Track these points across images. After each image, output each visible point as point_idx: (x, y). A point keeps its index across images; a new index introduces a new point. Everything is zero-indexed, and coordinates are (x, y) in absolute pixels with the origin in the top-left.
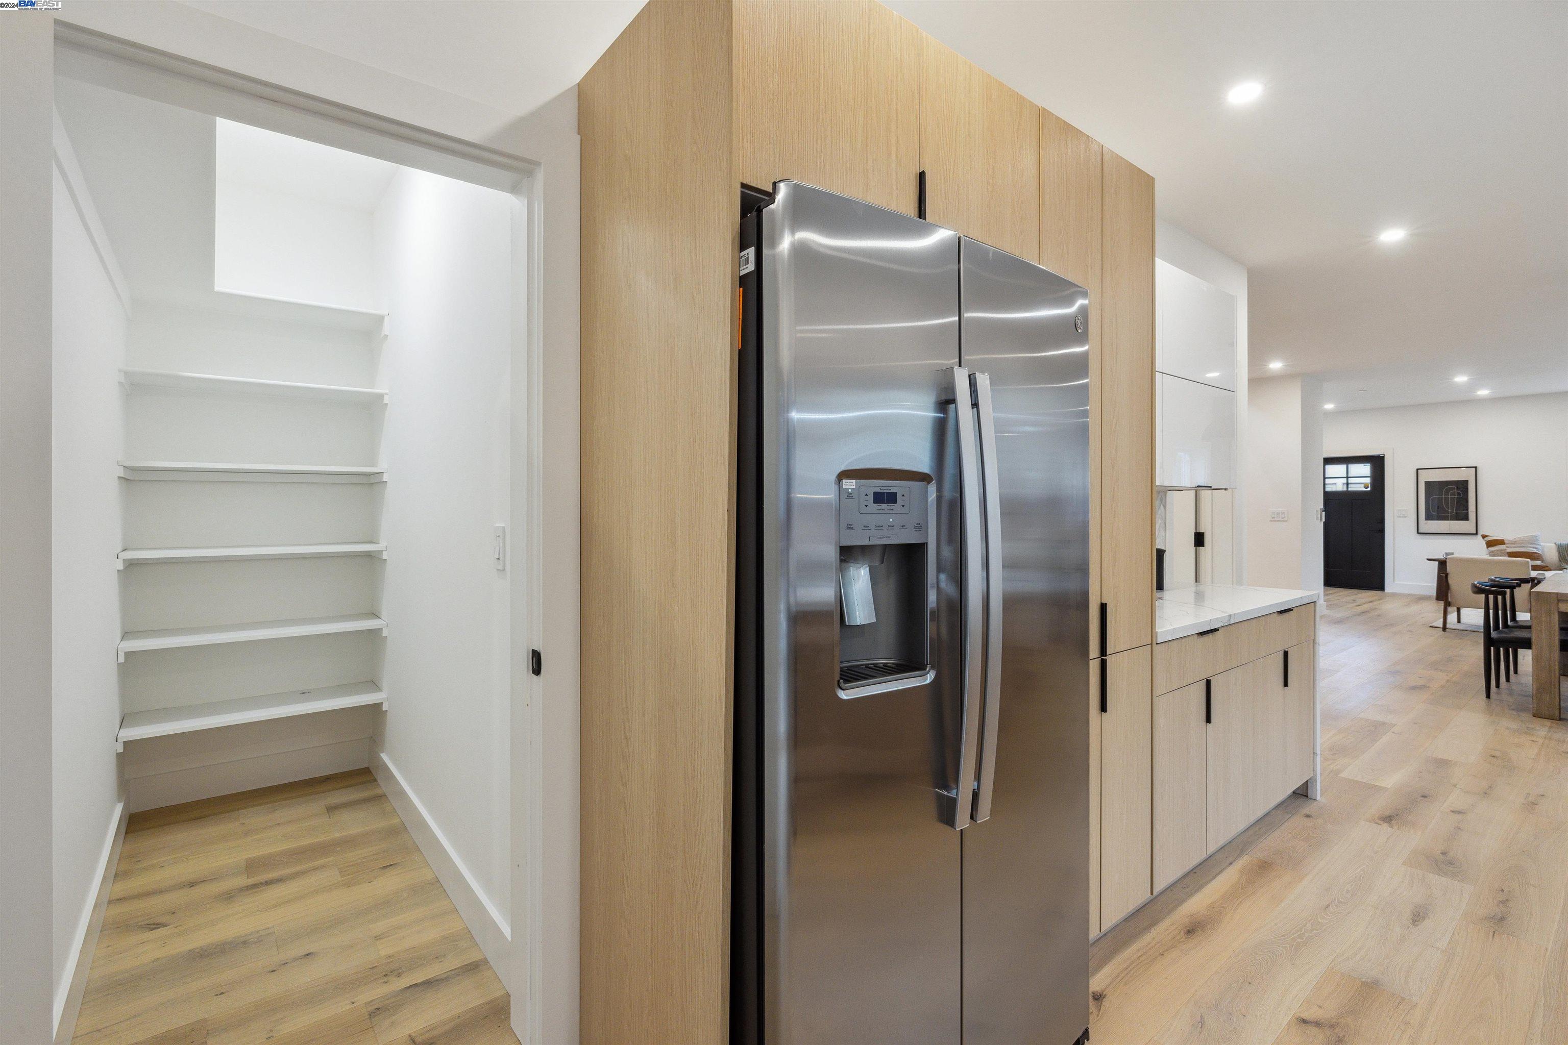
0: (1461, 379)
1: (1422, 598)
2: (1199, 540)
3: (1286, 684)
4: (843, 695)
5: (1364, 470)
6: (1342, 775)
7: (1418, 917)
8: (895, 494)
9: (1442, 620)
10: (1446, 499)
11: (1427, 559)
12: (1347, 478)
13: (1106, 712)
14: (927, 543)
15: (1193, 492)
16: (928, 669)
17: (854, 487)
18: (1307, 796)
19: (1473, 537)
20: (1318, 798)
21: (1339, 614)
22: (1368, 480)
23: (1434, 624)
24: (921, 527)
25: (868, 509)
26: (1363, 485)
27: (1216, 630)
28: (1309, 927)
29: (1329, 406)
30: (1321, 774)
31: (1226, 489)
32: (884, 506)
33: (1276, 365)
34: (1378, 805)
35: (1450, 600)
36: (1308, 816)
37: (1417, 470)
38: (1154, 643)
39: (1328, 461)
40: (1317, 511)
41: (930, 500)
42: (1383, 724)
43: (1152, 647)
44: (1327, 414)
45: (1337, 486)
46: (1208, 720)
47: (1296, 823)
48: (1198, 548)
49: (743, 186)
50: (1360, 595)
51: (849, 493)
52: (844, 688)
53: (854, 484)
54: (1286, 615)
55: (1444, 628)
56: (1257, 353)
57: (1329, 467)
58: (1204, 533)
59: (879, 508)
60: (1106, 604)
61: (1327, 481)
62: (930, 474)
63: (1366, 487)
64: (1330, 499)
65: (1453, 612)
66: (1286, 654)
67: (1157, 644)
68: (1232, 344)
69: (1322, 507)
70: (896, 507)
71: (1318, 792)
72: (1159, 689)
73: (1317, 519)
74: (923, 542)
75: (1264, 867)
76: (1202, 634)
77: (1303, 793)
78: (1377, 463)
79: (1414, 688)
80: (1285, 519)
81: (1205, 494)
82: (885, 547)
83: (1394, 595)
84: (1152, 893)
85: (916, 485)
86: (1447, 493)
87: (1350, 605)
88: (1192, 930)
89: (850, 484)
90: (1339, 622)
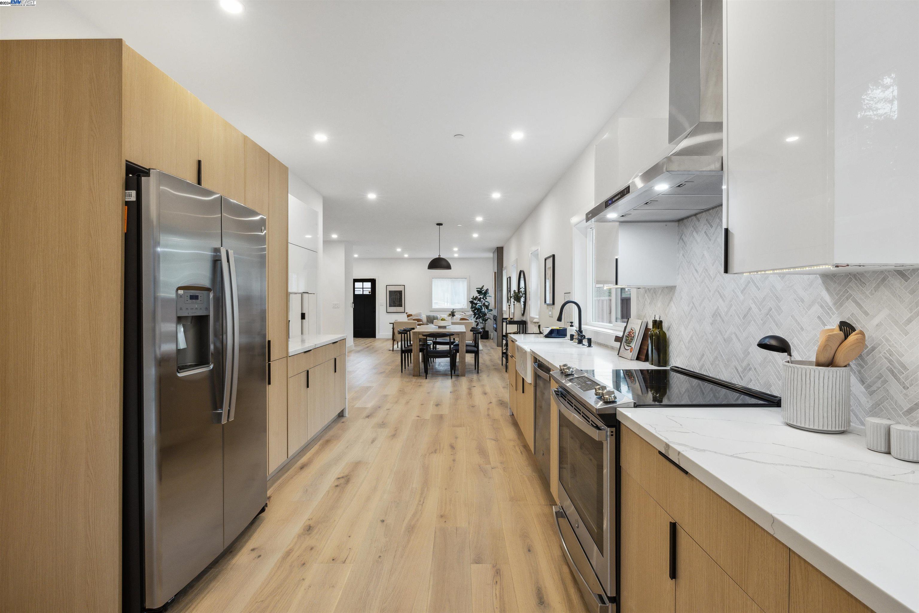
0: (399, 250)
1: (388, 340)
2: (303, 316)
3: (335, 372)
4: (179, 375)
5: (368, 285)
6: (355, 407)
7: (373, 441)
8: (198, 296)
9: (392, 348)
10: (396, 298)
11: (390, 323)
12: (363, 288)
13: (270, 384)
14: (209, 315)
15: (301, 295)
16: (210, 364)
17: (183, 293)
18: (343, 416)
19: (403, 313)
20: (347, 416)
21: (359, 349)
22: (370, 289)
23: (390, 349)
24: (208, 309)
25: (187, 302)
26: (368, 292)
27: (311, 350)
28: (341, 454)
29: (356, 256)
30: (348, 408)
31: (314, 294)
32: (194, 300)
33: (334, 236)
34: (365, 414)
35: (395, 339)
36: (343, 422)
37: (387, 286)
38: (288, 356)
39: (355, 281)
40: (351, 303)
41: (211, 298)
42: (370, 387)
43: (287, 358)
44: (356, 259)
45: (358, 292)
46: (308, 387)
47: (339, 425)
48: (302, 320)
49: (126, 161)
50: (367, 340)
51: (181, 296)
52: (180, 372)
53: (183, 292)
54: (335, 344)
55: (393, 350)
56: (327, 230)
57: (356, 283)
58: (305, 313)
59: (192, 301)
60: (270, 341)
61: (356, 289)
62: (211, 288)
63: (369, 292)
64: (356, 297)
65: (395, 344)
66: (335, 359)
67: (289, 356)
68: (317, 224)
69: (353, 301)
70: (198, 301)
71: (347, 414)
72: (289, 376)
73: (351, 307)
74: (208, 314)
75: (328, 442)
76: (305, 352)
77: (341, 415)
78: (373, 282)
79: (381, 373)
80: (339, 307)
81: (305, 295)
82: (193, 317)
83: (379, 339)
84: (288, 457)
85: (205, 292)
86: (396, 296)
87: (363, 345)
88: (302, 468)
89: (181, 292)
90: (358, 352)
